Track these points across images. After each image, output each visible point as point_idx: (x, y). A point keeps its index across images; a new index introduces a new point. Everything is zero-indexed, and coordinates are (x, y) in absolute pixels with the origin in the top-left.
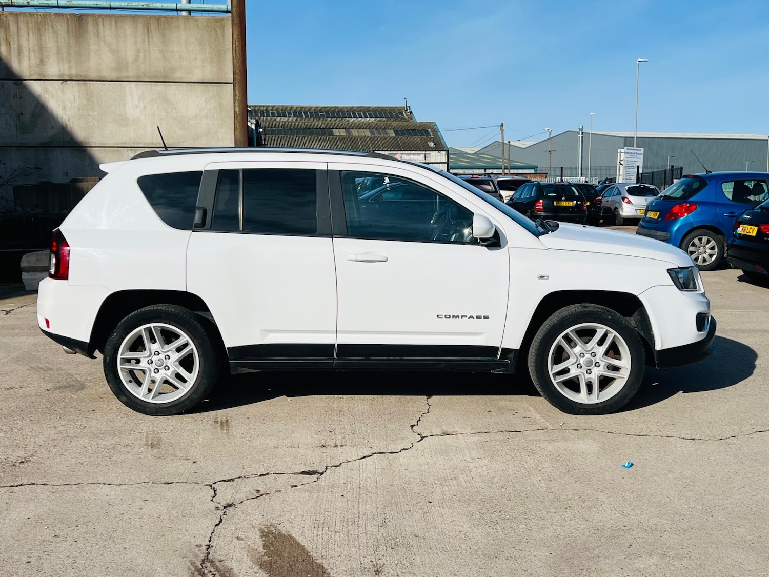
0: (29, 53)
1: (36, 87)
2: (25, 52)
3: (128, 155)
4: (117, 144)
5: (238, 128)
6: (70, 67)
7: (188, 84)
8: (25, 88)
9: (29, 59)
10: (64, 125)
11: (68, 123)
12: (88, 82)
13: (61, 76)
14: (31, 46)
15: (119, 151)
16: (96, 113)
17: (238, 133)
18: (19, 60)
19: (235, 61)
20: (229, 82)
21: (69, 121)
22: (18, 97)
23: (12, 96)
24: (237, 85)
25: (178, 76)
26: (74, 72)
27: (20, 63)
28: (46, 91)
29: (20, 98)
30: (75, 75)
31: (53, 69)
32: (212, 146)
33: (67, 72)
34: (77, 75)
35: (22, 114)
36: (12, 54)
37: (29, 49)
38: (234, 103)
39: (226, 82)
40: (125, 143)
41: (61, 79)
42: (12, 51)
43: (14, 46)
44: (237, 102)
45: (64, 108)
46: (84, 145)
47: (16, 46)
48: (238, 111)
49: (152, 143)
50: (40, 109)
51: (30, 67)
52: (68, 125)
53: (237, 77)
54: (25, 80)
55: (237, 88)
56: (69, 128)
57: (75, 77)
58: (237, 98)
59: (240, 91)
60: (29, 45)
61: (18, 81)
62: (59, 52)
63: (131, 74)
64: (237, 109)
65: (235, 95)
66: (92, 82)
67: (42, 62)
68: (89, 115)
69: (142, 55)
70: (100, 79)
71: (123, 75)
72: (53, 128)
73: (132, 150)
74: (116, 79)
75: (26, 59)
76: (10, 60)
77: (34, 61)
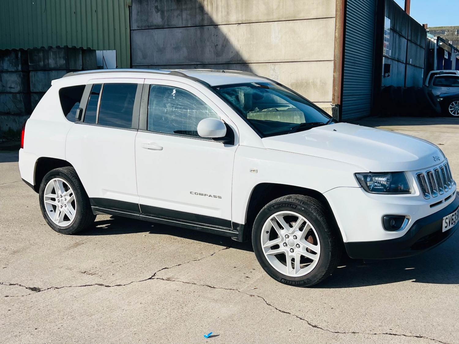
0: (222, 9)
1: (224, 29)
2: (220, 9)
3: (271, 68)
4: (266, 61)
5: (336, 47)
6: (242, 15)
7: (308, 20)
8: (219, 29)
9: (222, 13)
10: (238, 50)
11: (240, 49)
12: (251, 24)
13: (237, 22)
15: (266, 65)
16: (255, 43)
17: (337, 50)
18: (217, 13)
19: (337, 2)
20: (333, 17)
21: (240, 48)
22: (216, 35)
23: (213, 35)
24: (338, 19)
25: (301, 16)
26: (244, 18)
27: (217, 15)
28: (230, 31)
29: (217, 36)
30: (245, 20)
31: (233, 18)
32: (320, 60)
33: (240, 19)
34: (246, 20)
35: (217, 45)
36: (214, 10)
37: (222, 6)
38: (335, 30)
39: (331, 17)
40: (269, 60)
41: (237, 23)
42: (214, 8)
43: (215, 5)
44: (337, 30)
45: (238, 41)
46: (248, 62)
47: (216, 5)
48: (337, 36)
49: (285, 60)
50: (226, 42)
51: (222, 17)
52: (240, 51)
53: (338, 13)
54: (219, 25)
55: (337, 21)
56: (240, 52)
57: (245, 21)
58: (337, 27)
59: (339, 22)
60: (222, 4)
61: (216, 26)
62: (236, 7)
63: (275, 17)
64: (337, 34)
65: (336, 26)
66: (253, 24)
67: (228, 13)
68: (251, 44)
69: (281, 4)
70: (258, 22)
71: (271, 18)
72: (232, 52)
73: (273, 64)
74: (266, 21)
75: (220, 12)
76: (213, 13)
77: (224, 13)
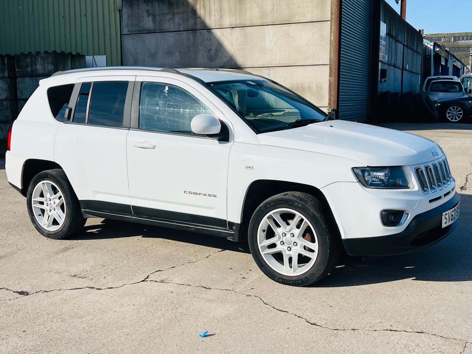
0: (215, 13)
1: (218, 33)
2: (213, 12)
3: (265, 72)
4: (260, 65)
5: (332, 51)
6: (236, 19)
7: (303, 24)
8: (212, 34)
9: (215, 16)
10: (232, 55)
11: (234, 53)
12: (245, 28)
13: (231, 26)
14: (216, 8)
15: (260, 70)
16: (249, 47)
17: (332, 54)
18: (210, 17)
19: (332, 5)
20: (328, 20)
21: (234, 52)
22: (209, 40)
23: (206, 39)
24: (333, 22)
25: (296, 19)
26: (238, 22)
27: (210, 19)
28: (223, 35)
29: (210, 40)
30: (238, 24)
31: (227, 22)
32: (315, 64)
33: (234, 23)
34: (239, 24)
35: (210, 49)
36: (206, 14)
37: (215, 10)
38: (331, 34)
39: (326, 20)
40: (264, 65)
41: (230, 27)
42: (206, 12)
43: (207, 9)
44: (332, 33)
45: (232, 45)
46: (242, 67)
47: (208, 9)
48: (333, 39)
49: (280, 64)
50: (219, 46)
51: (215, 21)
52: (234, 55)
53: (333, 16)
54: (212, 29)
55: (333, 24)
56: (234, 57)
57: (238, 25)
58: (332, 30)
59: (335, 25)
61: (209, 30)
62: (230, 11)
63: (269, 20)
64: (332, 38)
65: (331, 29)
66: (247, 27)
67: (221, 17)
68: (245, 48)
69: (276, 7)
70: (251, 25)
71: (265, 22)
72: (226, 57)
73: (268, 69)
74: (260, 25)
75: (213, 16)
76: (205, 18)
77: (217, 17)
